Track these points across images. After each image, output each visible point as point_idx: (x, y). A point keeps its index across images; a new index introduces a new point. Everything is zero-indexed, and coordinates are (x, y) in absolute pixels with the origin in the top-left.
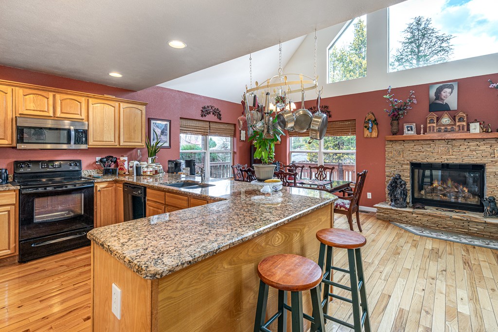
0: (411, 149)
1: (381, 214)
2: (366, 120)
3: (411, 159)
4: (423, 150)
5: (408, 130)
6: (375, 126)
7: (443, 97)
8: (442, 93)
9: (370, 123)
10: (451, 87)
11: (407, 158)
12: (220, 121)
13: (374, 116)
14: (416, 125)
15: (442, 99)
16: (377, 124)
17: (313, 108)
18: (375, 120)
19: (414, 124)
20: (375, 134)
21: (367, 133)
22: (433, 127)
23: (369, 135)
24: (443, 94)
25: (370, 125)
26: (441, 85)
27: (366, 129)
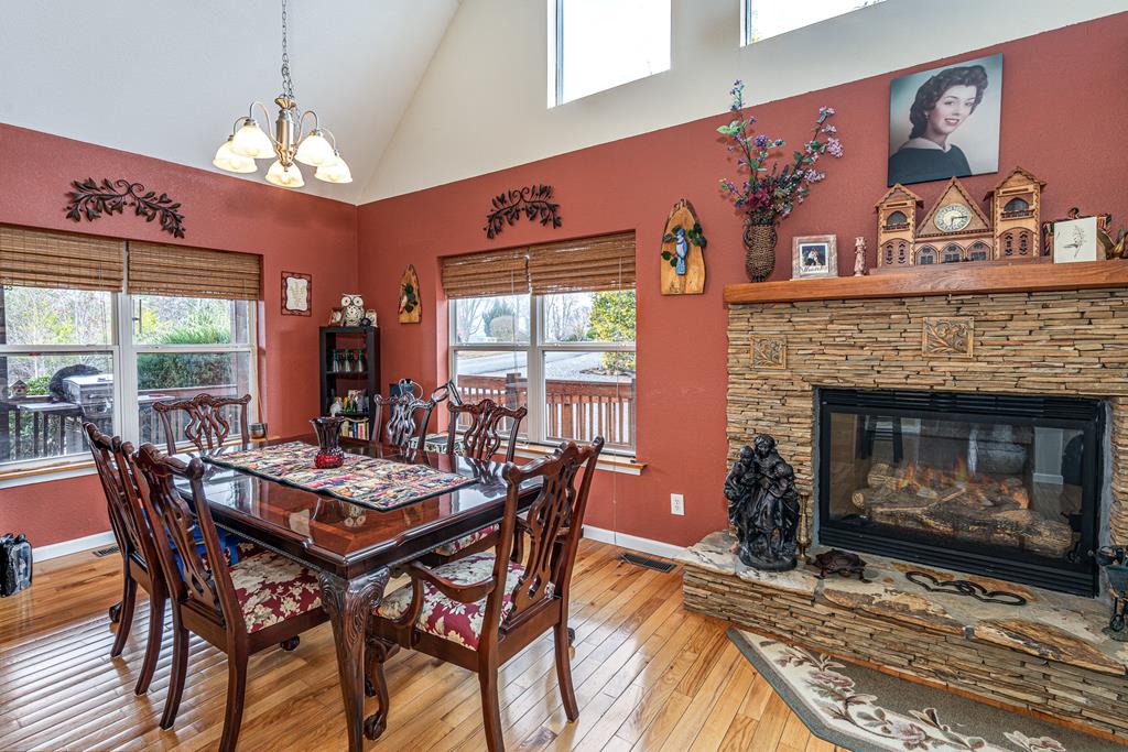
0: (817, 337)
1: (701, 592)
2: (669, 231)
3: (817, 373)
4: (861, 339)
5: (809, 262)
6: (696, 252)
7: (941, 124)
8: (940, 105)
9: (681, 239)
10: (976, 78)
11: (805, 372)
12: (178, 241)
13: (694, 215)
14: (839, 243)
15: (938, 132)
16: (703, 244)
17: (507, 198)
18: (698, 229)
19: (832, 238)
20: (695, 282)
21: (669, 277)
22: (903, 243)
23: (677, 286)
24: (943, 109)
25: (680, 249)
26: (936, 72)
27: (665, 264)
